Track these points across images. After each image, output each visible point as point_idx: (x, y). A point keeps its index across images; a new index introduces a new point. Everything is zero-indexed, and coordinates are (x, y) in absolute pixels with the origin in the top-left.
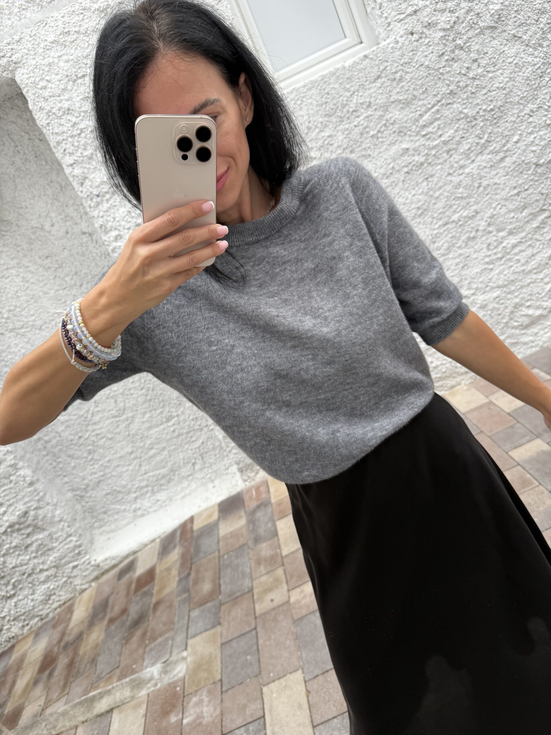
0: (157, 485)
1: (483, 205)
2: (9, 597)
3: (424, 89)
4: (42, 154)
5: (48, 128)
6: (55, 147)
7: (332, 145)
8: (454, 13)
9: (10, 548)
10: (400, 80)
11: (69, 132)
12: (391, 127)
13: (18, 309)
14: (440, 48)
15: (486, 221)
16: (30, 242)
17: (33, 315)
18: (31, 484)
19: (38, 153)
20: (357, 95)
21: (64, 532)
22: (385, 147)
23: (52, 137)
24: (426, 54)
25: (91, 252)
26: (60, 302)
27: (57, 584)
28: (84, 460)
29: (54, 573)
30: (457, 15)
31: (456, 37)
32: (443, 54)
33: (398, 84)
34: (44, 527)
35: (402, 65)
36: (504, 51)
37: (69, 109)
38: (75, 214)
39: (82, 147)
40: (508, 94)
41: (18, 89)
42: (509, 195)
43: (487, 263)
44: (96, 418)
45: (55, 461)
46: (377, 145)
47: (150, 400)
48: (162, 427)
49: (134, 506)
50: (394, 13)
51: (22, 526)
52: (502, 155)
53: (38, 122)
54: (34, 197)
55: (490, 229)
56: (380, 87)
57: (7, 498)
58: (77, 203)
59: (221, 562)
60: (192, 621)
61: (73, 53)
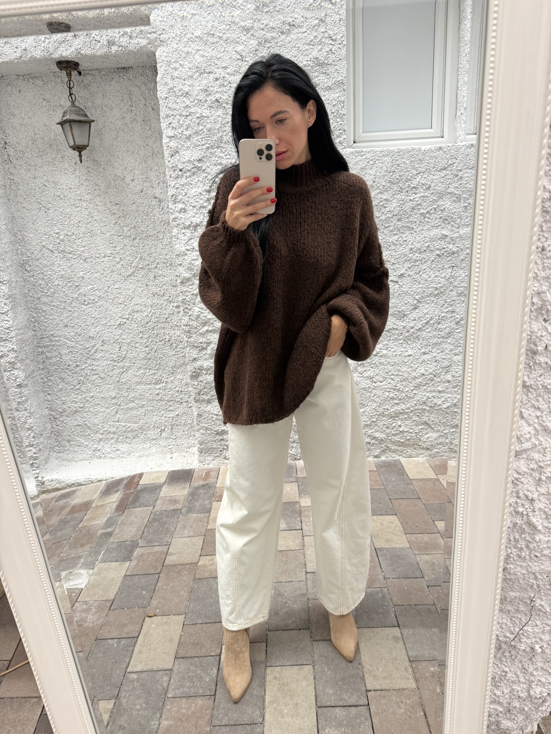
0: (123, 436)
4: (150, 120)
5: (164, 101)
6: (163, 118)
7: (385, 207)
10: (461, 177)
11: (180, 111)
12: (440, 212)
13: (74, 237)
16: (108, 187)
17: (84, 247)
18: (20, 386)
19: (147, 118)
20: (422, 176)
22: (429, 226)
23: (164, 109)
25: (154, 216)
26: (111, 245)
28: (72, 387)
33: (458, 181)
37: (187, 93)
38: (155, 179)
39: (185, 127)
41: (153, 62)
44: (98, 355)
45: (47, 377)
46: (423, 223)
48: (149, 386)
53: (158, 93)
54: (128, 151)
56: (443, 177)
58: (160, 170)
59: (152, 516)
60: (107, 550)
61: (210, 52)
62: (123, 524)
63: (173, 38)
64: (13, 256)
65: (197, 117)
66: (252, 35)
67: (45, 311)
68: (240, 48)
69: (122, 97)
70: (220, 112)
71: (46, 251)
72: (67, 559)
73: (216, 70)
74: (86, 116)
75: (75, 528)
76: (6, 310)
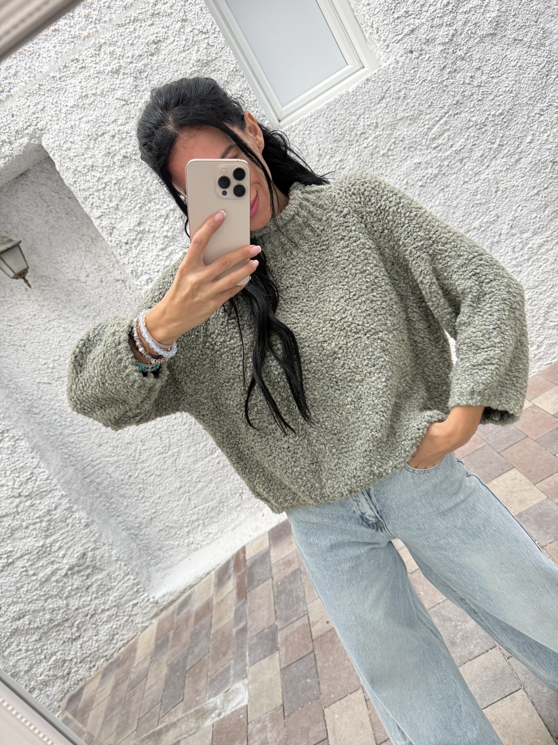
0: (207, 518)
1: (503, 208)
2: (74, 640)
3: (430, 104)
4: (72, 210)
5: (75, 186)
6: (83, 203)
7: (344, 169)
8: (451, 26)
9: (71, 589)
10: (404, 97)
11: (95, 187)
12: (401, 143)
13: (62, 359)
14: (441, 62)
15: (509, 224)
16: (68, 294)
18: (87, 526)
19: (69, 210)
20: (364, 118)
21: (122, 572)
22: (397, 164)
23: (79, 193)
24: (427, 69)
25: (126, 298)
27: (119, 623)
28: (136, 498)
29: (115, 613)
30: (454, 28)
31: (456, 49)
32: (444, 67)
33: (403, 102)
34: (102, 567)
35: (405, 83)
36: (506, 56)
37: (92, 166)
38: (107, 264)
39: (108, 199)
40: (516, 97)
41: (45, 154)
42: (529, 195)
43: (515, 266)
44: (144, 456)
45: (108, 502)
46: (389, 163)
47: (193, 434)
48: (207, 459)
49: (187, 541)
50: (391, 36)
51: (81, 568)
52: (517, 157)
53: (65, 181)
54: (69, 251)
55: (514, 231)
56: (386, 107)
57: (65, 541)
58: (108, 252)
59: (275, 589)
60: (250, 649)
61: (92, 114)
62: (252, 612)
63: (51, 120)
64: (15, 408)
65: (115, 184)
66: (124, 74)
67: (73, 442)
68: (119, 93)
69: (35, 203)
70: (133, 166)
71: (44, 386)
72: (217, 676)
73: (108, 128)
74: (11, 240)
75: (208, 637)
76: (36, 463)
